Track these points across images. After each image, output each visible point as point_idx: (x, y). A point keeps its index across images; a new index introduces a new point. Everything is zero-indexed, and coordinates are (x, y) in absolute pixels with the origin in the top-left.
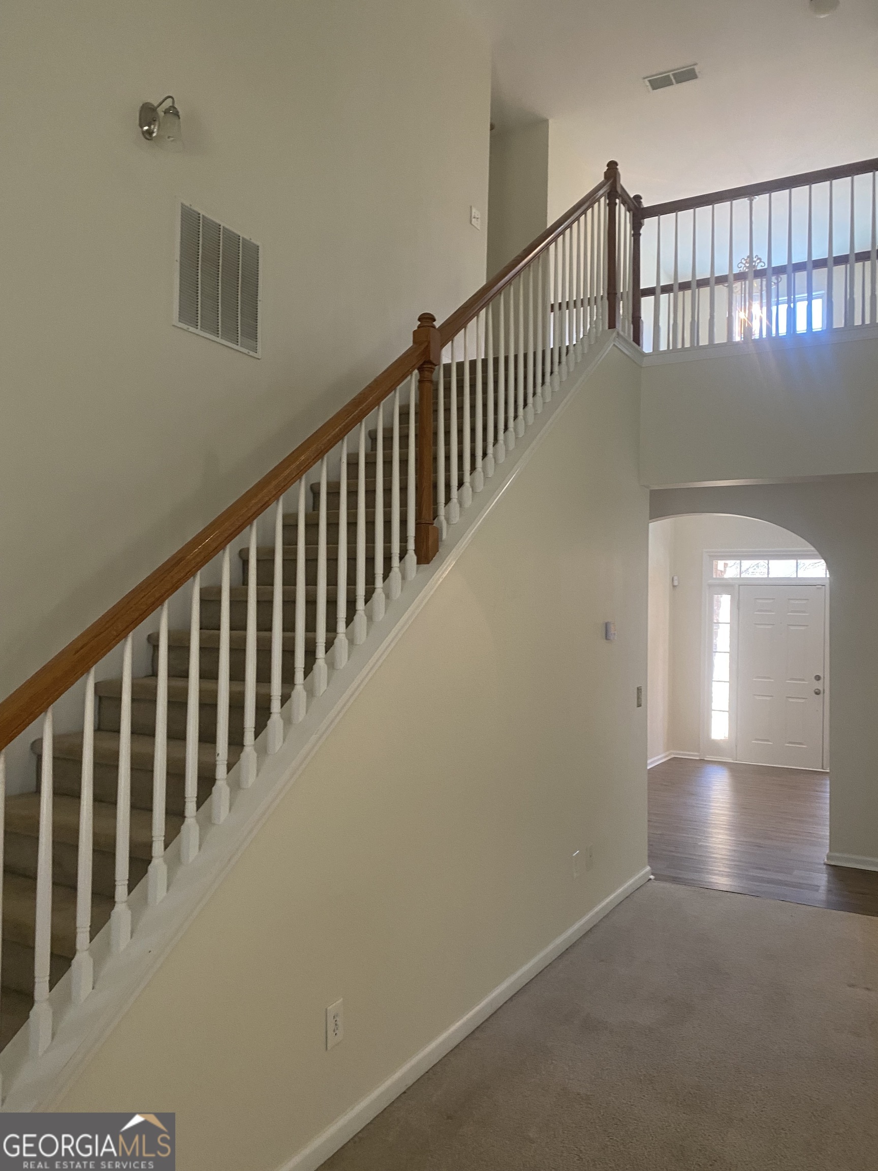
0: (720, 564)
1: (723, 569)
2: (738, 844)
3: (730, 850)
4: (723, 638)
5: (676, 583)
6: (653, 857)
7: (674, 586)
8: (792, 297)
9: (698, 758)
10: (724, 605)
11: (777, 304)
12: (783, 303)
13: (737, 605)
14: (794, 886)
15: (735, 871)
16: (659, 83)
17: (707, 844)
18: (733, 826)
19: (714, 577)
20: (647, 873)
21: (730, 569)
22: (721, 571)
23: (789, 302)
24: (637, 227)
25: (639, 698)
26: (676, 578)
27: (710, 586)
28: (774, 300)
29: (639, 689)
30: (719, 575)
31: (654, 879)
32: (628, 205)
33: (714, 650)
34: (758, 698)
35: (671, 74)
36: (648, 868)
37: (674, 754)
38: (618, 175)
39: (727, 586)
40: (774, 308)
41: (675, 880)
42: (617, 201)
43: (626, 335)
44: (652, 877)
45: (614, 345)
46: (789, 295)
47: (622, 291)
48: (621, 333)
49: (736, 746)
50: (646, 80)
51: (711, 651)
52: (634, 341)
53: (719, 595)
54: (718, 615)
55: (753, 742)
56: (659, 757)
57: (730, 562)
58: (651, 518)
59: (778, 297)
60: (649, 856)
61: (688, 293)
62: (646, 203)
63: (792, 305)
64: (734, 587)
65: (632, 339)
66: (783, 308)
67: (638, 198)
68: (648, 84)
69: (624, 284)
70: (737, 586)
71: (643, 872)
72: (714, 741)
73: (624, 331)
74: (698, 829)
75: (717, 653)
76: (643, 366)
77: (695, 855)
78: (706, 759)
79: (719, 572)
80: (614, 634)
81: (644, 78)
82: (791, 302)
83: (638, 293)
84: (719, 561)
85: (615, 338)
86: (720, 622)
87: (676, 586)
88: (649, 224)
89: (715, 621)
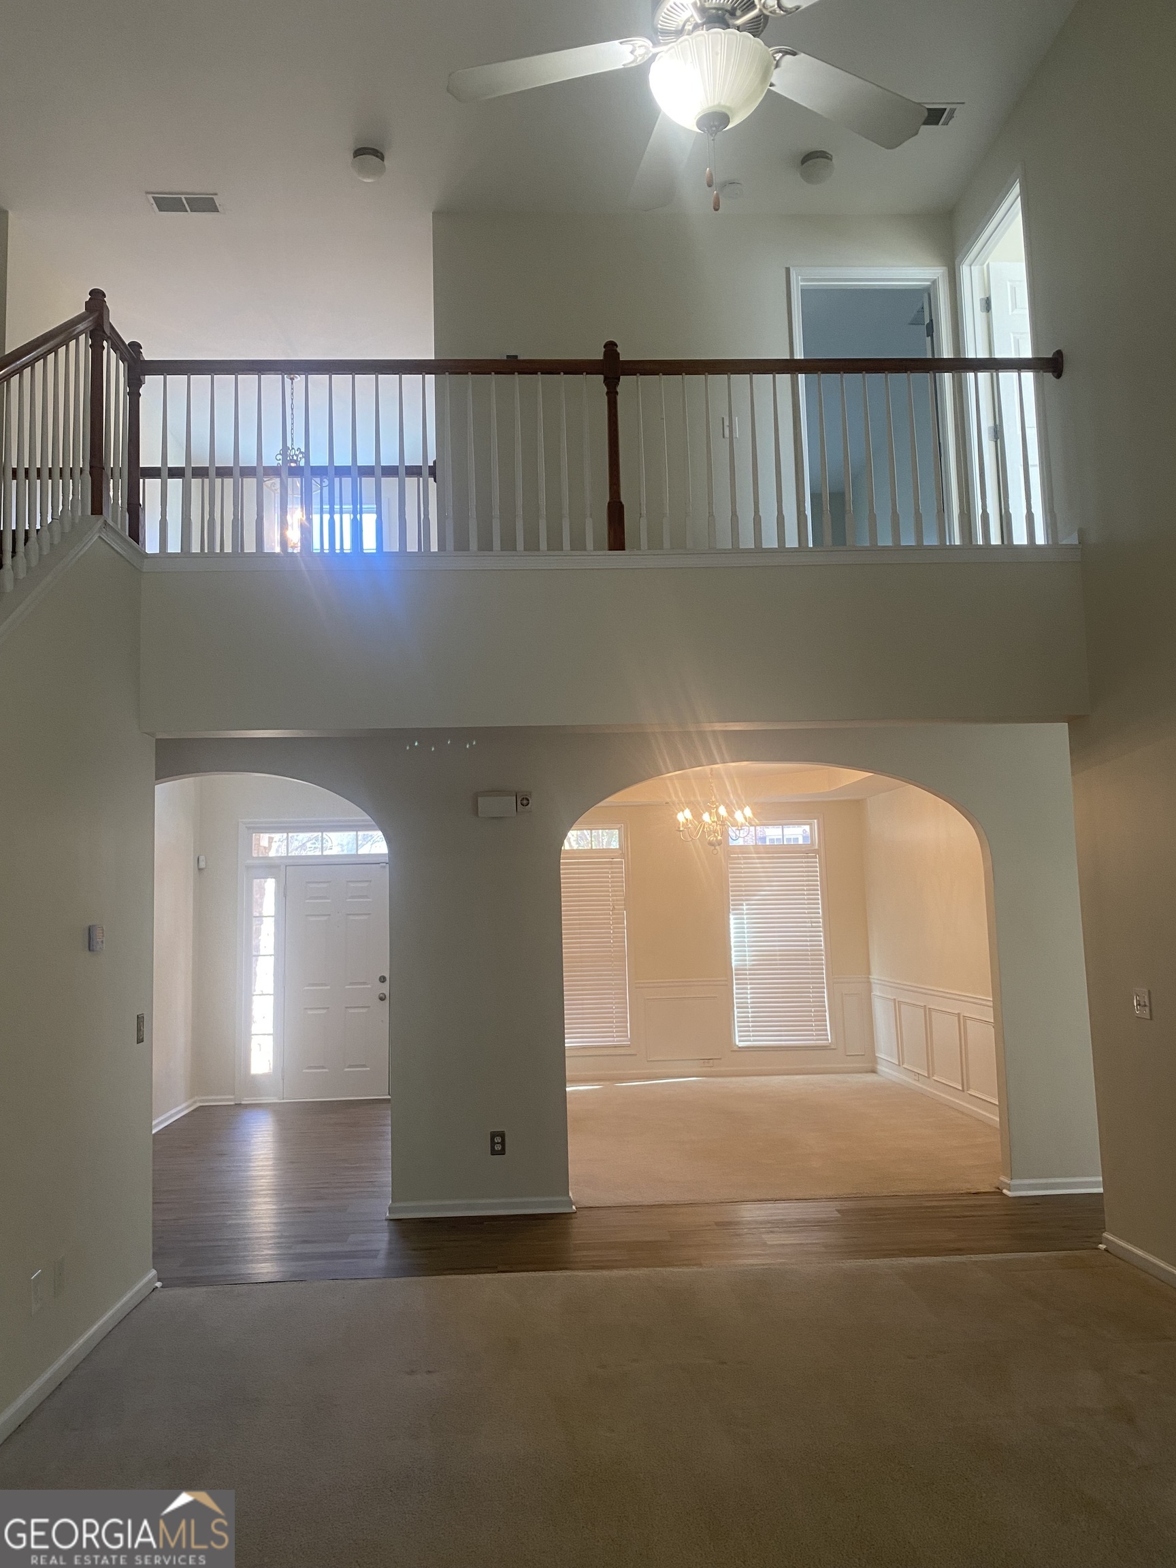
0: (264, 839)
1: (267, 845)
2: (282, 1213)
3: (276, 1224)
4: (266, 937)
5: (202, 865)
6: (159, 1255)
7: (200, 870)
8: (358, 506)
9: (232, 1103)
10: (267, 893)
11: (341, 513)
12: (346, 513)
13: (283, 894)
14: (347, 1257)
15: (275, 1252)
16: (167, 204)
17: (239, 1222)
18: (274, 1190)
19: (255, 855)
20: (150, 1281)
21: (274, 845)
22: (265, 847)
23: (354, 512)
24: (134, 385)
25: (139, 1030)
26: (202, 858)
27: (248, 867)
28: (337, 507)
29: (140, 1019)
30: (262, 852)
31: (162, 1287)
32: (121, 354)
33: (255, 953)
34: (310, 1012)
35: (183, 197)
36: (154, 1272)
37: (200, 1101)
38: (105, 309)
39: (271, 867)
40: (337, 517)
41: (191, 1282)
42: (105, 344)
43: (119, 527)
44: (158, 1284)
45: (100, 537)
46: (354, 503)
47: (112, 466)
48: (110, 522)
49: (283, 1079)
50: (150, 196)
51: (251, 955)
52: (130, 536)
53: (263, 880)
54: (261, 905)
55: (304, 1071)
56: (179, 1108)
57: (277, 836)
58: (157, 779)
59: (341, 504)
60: (154, 1254)
61: (229, 482)
62: (147, 355)
63: (358, 516)
64: (283, 869)
65: (127, 534)
66: (347, 518)
67: (136, 346)
68: (152, 201)
69: (115, 456)
70: (283, 868)
71: (146, 1279)
72: (254, 1077)
73: (116, 522)
74: (228, 1203)
75: (259, 957)
76: (144, 570)
77: (221, 1240)
78: (243, 1102)
79: (262, 848)
80: (102, 942)
81: (147, 193)
82: (357, 512)
83: (136, 473)
84: (262, 835)
85: (100, 528)
86: (264, 915)
87: (202, 869)
88: (151, 385)
89: (256, 914)
